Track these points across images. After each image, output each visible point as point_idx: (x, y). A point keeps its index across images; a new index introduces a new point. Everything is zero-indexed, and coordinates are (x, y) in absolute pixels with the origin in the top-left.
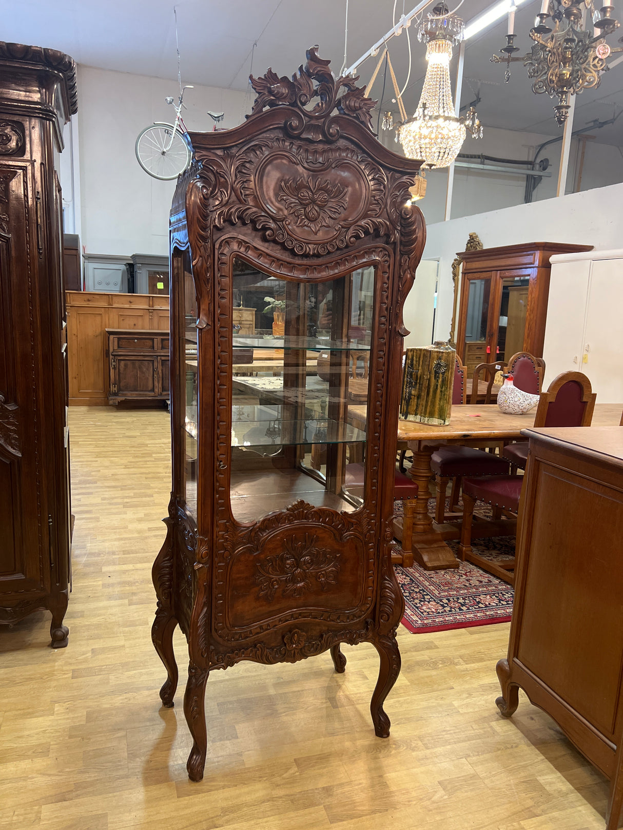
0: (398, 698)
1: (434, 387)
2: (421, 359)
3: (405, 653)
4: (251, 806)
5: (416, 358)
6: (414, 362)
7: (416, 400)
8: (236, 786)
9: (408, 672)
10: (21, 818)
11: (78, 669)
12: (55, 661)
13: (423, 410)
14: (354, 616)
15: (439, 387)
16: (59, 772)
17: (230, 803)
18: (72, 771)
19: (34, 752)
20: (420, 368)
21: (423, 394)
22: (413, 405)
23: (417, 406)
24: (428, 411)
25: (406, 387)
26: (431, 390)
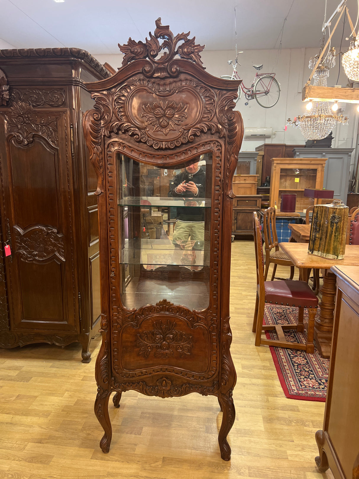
0: (250, 437)
1: (330, 233)
2: (323, 213)
3: (274, 409)
4: (124, 476)
5: (320, 212)
6: (319, 215)
7: (319, 241)
8: (123, 462)
9: (268, 423)
10: (17, 446)
11: (87, 376)
12: (79, 369)
13: (323, 248)
14: (204, 377)
15: (333, 232)
16: (47, 427)
17: (114, 471)
18: (52, 429)
19: (43, 414)
20: (322, 219)
21: (323, 237)
22: (317, 245)
23: (320, 245)
24: (326, 249)
25: (313, 232)
26: (328, 235)
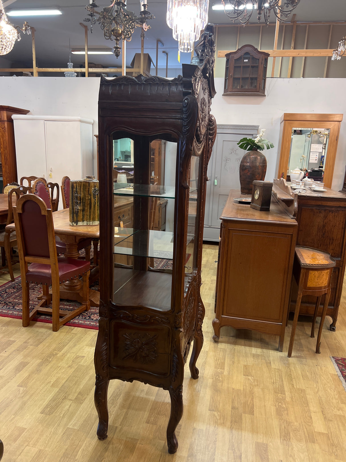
2: (82, 187)
5: (79, 187)
7: (81, 213)
13: (88, 218)
15: (96, 203)
20: (82, 193)
21: (86, 208)
22: (81, 216)
23: (83, 216)
25: (75, 205)
26: (92, 205)
